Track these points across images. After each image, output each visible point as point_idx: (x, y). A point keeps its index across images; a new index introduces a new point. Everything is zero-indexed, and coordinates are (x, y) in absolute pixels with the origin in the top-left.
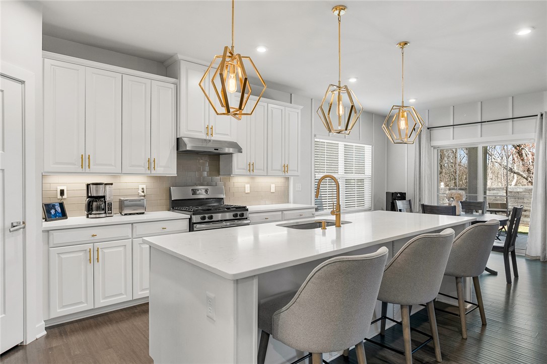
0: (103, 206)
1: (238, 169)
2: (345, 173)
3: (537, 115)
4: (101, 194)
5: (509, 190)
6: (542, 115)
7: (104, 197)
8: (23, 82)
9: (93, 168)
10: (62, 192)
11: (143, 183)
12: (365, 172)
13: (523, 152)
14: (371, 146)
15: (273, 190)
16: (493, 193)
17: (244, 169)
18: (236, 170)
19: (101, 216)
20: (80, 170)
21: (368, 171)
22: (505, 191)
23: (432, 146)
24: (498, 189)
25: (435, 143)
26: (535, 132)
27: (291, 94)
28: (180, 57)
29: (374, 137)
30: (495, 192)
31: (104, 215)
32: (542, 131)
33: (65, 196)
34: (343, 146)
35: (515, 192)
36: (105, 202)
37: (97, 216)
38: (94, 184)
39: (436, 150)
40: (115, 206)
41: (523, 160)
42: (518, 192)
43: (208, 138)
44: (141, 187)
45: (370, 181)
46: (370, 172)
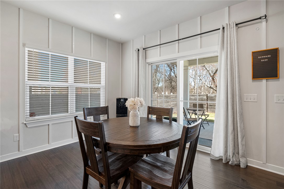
2: (74, 82)
3: (219, 29)
5: (208, 96)
6: (223, 28)
12: (101, 83)
13: (215, 78)
14: (105, 63)
16: (201, 97)
21: (103, 81)
22: (206, 96)
23: (147, 63)
24: (203, 95)
25: (149, 60)
26: (218, 45)
29: (107, 56)
30: (202, 97)
32: (224, 43)
34: (73, 60)
35: (211, 97)
39: (150, 66)
41: (214, 82)
42: (212, 97)
45: (104, 89)
46: (104, 83)
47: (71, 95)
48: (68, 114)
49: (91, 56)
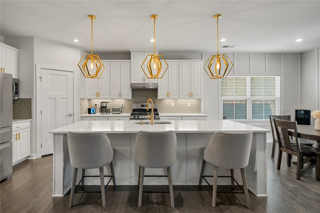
0: (105, 110)
1: (161, 95)
2: (251, 96)
4: (105, 106)
7: (106, 107)
8: (73, 72)
9: (101, 97)
10: (96, 105)
11: (122, 102)
12: (275, 96)
14: (280, 77)
15: (189, 106)
17: (165, 95)
18: (160, 96)
19: (105, 113)
20: (97, 98)
21: (278, 94)
27: (202, 54)
28: (131, 51)
29: (283, 70)
31: (106, 113)
33: (97, 106)
34: (250, 78)
36: (106, 109)
37: (103, 113)
38: (102, 102)
40: (111, 110)
43: (144, 82)
44: (122, 103)
45: (280, 101)
46: (280, 95)
47: (249, 107)
48: (246, 120)
49: (266, 73)
